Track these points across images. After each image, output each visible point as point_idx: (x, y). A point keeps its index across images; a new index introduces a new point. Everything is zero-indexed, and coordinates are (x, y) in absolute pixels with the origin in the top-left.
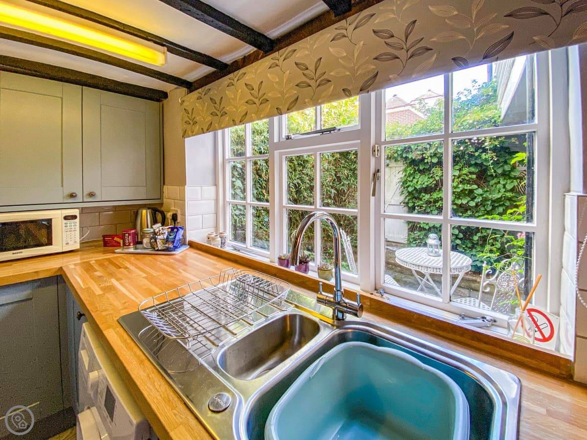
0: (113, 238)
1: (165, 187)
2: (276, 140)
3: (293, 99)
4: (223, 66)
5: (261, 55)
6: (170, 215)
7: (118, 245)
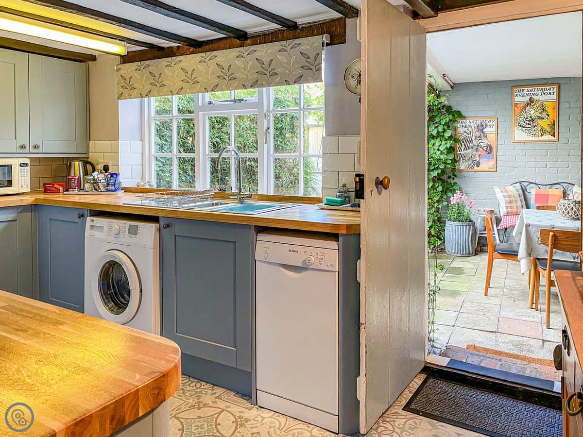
0: (53, 185)
1: (90, 142)
2: (200, 104)
3: (215, 85)
4: (160, 49)
5: (192, 49)
6: (100, 167)
7: (58, 191)
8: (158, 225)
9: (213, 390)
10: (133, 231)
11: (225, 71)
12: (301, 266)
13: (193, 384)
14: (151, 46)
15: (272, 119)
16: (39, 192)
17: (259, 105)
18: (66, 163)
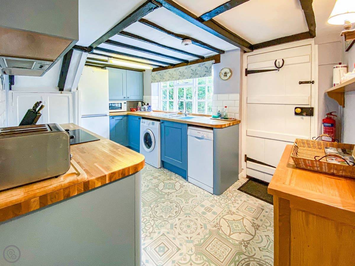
0: (133, 109)
1: (144, 96)
3: (179, 78)
4: (163, 67)
5: (172, 67)
6: (146, 104)
7: (134, 111)
8: (160, 122)
9: (175, 175)
10: (153, 124)
11: (182, 74)
12: (201, 137)
13: (170, 172)
14: (160, 66)
15: (197, 88)
16: (129, 111)
17: (193, 84)
18: (137, 102)
